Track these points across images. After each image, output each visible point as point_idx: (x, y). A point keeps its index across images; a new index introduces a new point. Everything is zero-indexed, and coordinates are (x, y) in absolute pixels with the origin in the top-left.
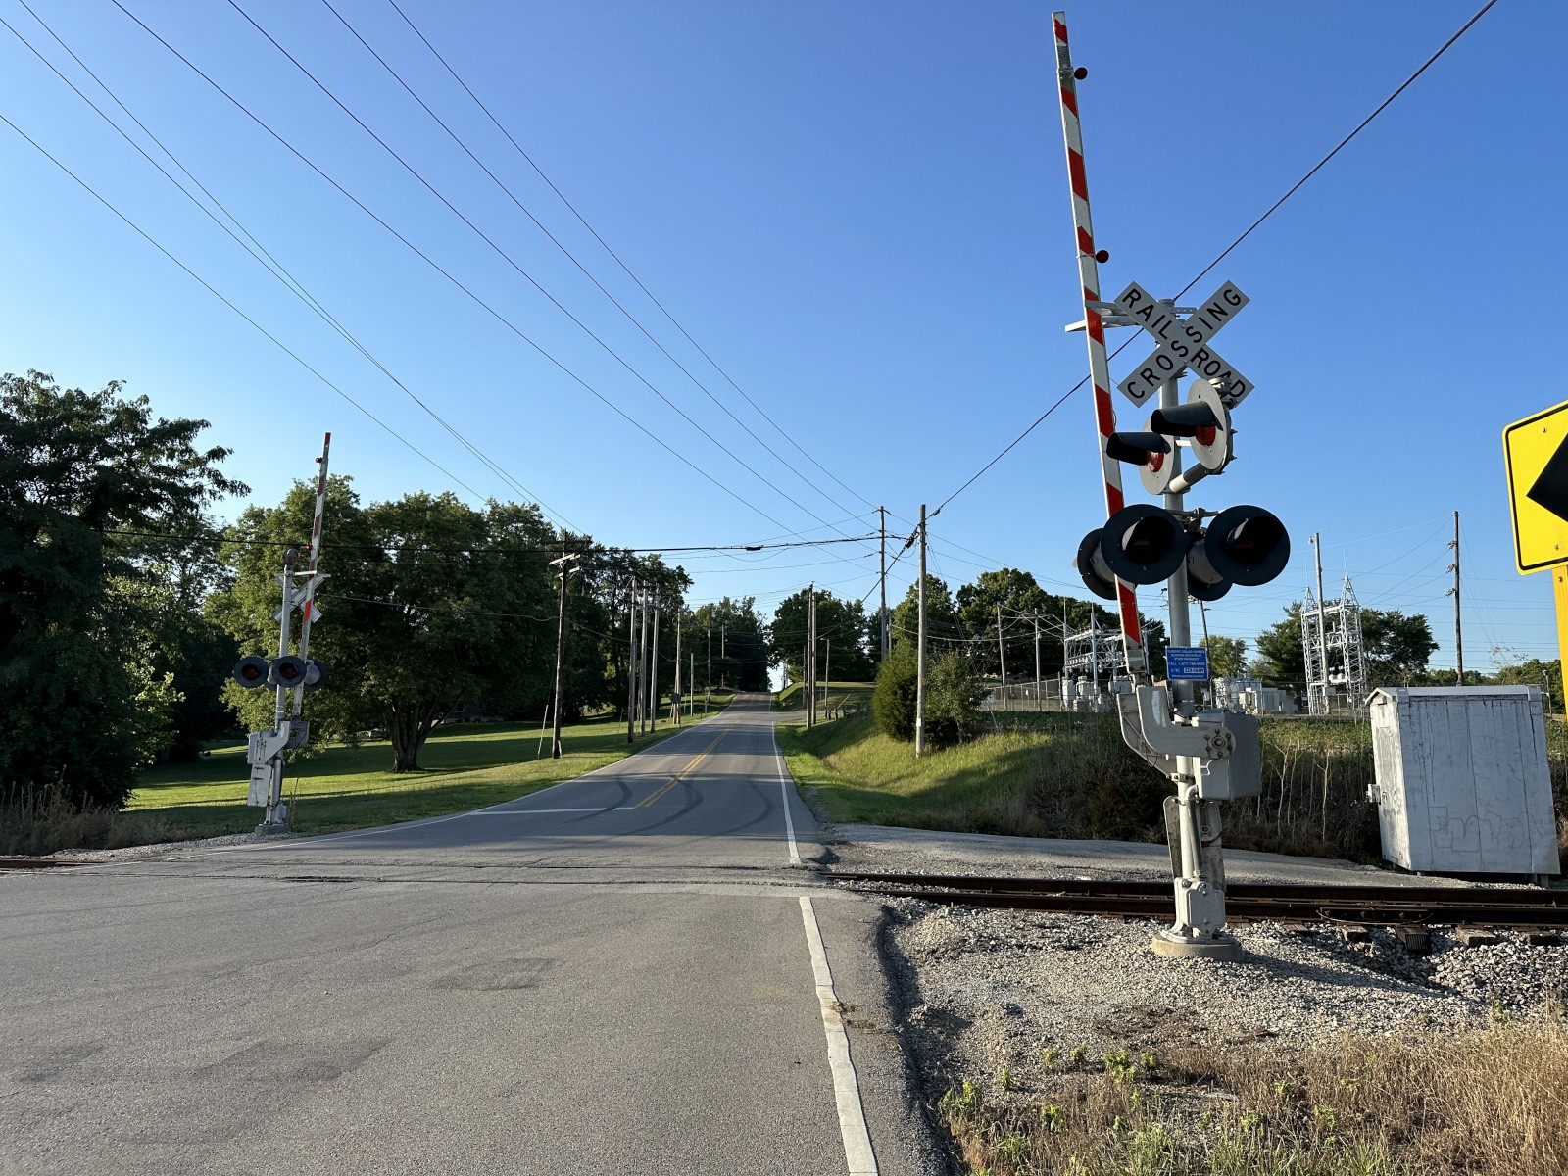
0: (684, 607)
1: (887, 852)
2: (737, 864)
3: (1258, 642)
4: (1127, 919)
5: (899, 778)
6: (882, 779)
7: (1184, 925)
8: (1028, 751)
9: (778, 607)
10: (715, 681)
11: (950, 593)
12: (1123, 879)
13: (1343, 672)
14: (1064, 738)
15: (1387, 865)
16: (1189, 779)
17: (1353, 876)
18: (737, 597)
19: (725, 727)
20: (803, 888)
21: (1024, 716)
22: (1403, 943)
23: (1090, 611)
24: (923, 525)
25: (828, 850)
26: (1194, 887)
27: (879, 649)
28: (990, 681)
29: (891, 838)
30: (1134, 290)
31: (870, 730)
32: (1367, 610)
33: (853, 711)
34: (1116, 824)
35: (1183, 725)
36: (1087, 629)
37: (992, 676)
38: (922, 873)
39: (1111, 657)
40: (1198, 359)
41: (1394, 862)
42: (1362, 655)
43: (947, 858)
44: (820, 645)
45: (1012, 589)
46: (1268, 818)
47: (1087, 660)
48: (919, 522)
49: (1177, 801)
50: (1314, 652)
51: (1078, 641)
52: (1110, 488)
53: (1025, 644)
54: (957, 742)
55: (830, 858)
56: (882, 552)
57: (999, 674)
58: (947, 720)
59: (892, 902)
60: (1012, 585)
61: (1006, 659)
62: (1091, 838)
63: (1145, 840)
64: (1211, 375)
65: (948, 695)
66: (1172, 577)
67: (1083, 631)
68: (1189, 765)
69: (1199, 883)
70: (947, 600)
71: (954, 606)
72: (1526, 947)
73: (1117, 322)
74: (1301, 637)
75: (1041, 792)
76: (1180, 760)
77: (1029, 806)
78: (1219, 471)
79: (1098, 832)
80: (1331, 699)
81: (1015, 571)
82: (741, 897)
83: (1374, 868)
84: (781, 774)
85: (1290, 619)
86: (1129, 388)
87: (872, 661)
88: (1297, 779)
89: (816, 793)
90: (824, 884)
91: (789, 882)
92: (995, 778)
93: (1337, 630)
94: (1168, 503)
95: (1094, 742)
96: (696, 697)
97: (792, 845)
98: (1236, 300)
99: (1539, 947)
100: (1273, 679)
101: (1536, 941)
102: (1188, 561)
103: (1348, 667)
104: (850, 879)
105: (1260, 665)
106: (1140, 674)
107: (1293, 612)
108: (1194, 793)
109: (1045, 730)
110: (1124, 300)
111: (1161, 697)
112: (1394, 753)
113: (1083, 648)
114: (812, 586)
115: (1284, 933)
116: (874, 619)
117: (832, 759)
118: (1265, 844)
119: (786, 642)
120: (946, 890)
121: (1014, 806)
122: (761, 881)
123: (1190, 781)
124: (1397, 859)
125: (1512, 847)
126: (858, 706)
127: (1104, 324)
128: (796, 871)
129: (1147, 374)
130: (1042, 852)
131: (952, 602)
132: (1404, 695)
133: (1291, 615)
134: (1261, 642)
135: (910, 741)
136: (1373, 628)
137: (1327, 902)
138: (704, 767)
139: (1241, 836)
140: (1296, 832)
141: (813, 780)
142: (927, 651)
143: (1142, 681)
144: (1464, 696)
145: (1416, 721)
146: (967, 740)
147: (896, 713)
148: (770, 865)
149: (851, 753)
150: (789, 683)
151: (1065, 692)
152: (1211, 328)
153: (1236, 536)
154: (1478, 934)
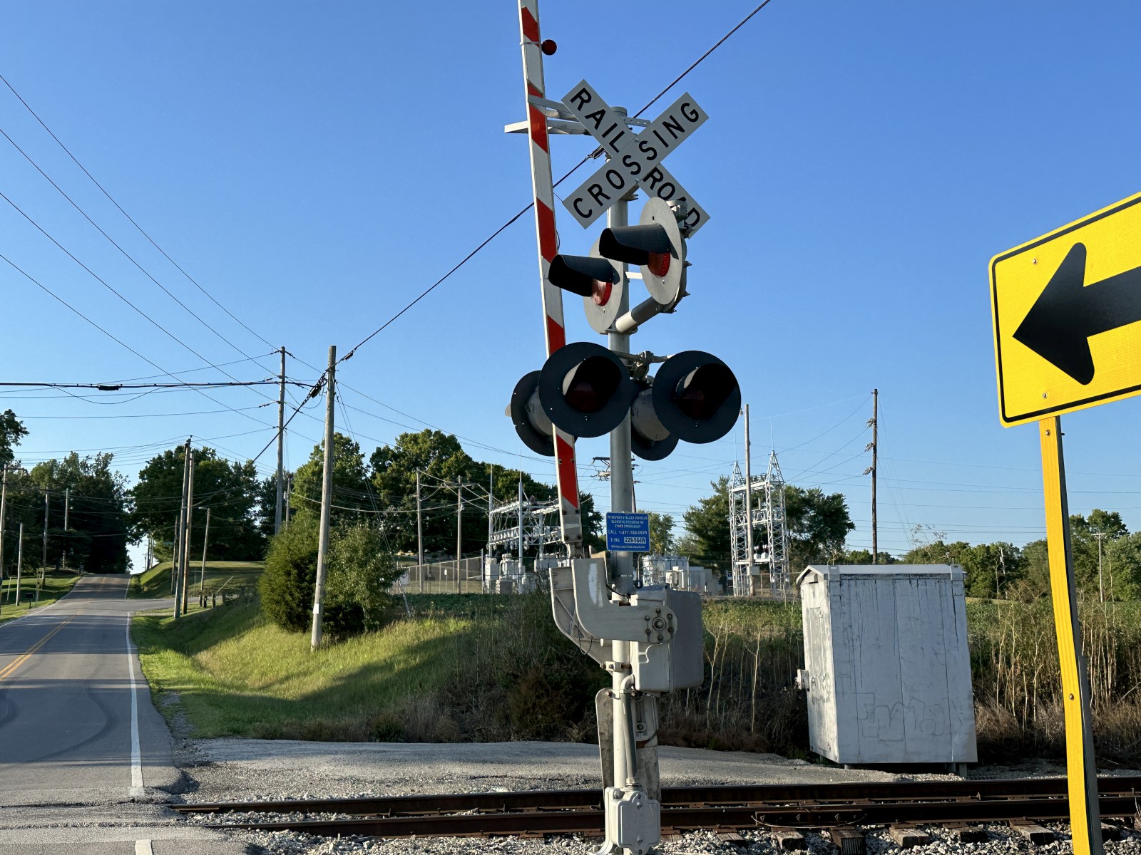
0: (14, 463)
1: (265, 772)
2: (56, 799)
3: (686, 518)
4: (547, 838)
5: (287, 678)
6: (266, 680)
7: (615, 846)
8: (443, 640)
9: (143, 466)
10: (53, 559)
11: (363, 456)
12: (543, 788)
13: (767, 551)
14: (484, 625)
15: (815, 758)
16: (625, 668)
17: (783, 771)
18: (89, 454)
19: (61, 618)
20: (143, 829)
21: (442, 600)
22: (838, 848)
23: (518, 480)
24: (332, 370)
25: (184, 774)
26: (627, 798)
27: (273, 521)
28: (403, 559)
29: (270, 755)
30: (584, 90)
31: (255, 619)
32: (790, 488)
33: (235, 596)
34: (538, 722)
35: (621, 604)
36: (514, 501)
37: (407, 554)
38: (305, 797)
39: (538, 532)
40: (651, 180)
41: (822, 754)
42: (784, 533)
43: (338, 775)
44: (197, 516)
45: (434, 454)
46: (697, 709)
47: (512, 535)
48: (327, 367)
49: (611, 695)
50: (739, 529)
51: (504, 514)
52: (551, 323)
53: (445, 518)
54: (362, 631)
55: (187, 784)
56: (282, 403)
57: (415, 551)
58: (351, 605)
59: (262, 839)
60: (434, 448)
61: (424, 534)
62: (509, 740)
63: (567, 739)
64: (666, 199)
65: (353, 575)
66: (615, 431)
67: (509, 503)
68: (626, 652)
69: (632, 793)
70: (359, 463)
71: (366, 471)
72: (957, 845)
73: (564, 128)
74: (728, 513)
75: (456, 687)
76: (616, 645)
77: (442, 704)
78: (669, 309)
79: (517, 732)
80: (756, 578)
81: (437, 433)
82: (53, 845)
83: (802, 762)
84: (132, 677)
85: (717, 494)
86: (575, 204)
87: (264, 536)
88: (727, 664)
89: (177, 701)
90: (172, 821)
91: (124, 821)
92: (403, 673)
93: (763, 507)
94: (614, 344)
95: (517, 627)
96: (25, 581)
97: (136, 771)
98: (693, 117)
99: (968, 845)
100: (699, 558)
101: (966, 838)
102: (632, 414)
103: (772, 546)
104: (209, 812)
105: (686, 544)
106: (575, 544)
107: (720, 487)
108: (630, 685)
109: (464, 615)
110: (573, 100)
111: (598, 570)
112: (824, 635)
113: (508, 522)
114: (189, 441)
115: (718, 844)
116: (269, 485)
117: (203, 656)
118: (694, 739)
119: (152, 511)
120: (333, 817)
121: (423, 706)
122: (86, 821)
123: (626, 670)
124: (824, 751)
125: (934, 734)
126: (242, 590)
127: (549, 128)
128: (136, 806)
129: (596, 191)
130: (454, 760)
131: (364, 466)
132: (835, 573)
133: (718, 491)
134: (688, 519)
135: (304, 632)
136: (796, 506)
137: (759, 804)
138: (27, 671)
139: (670, 731)
140: (725, 724)
141: (175, 684)
142: (331, 523)
143: (578, 552)
144: (892, 575)
145: (846, 601)
146: (373, 629)
147: (288, 598)
148: (101, 799)
149: (228, 649)
150: (155, 562)
151: (488, 572)
152: (667, 145)
153: (687, 384)
154: (912, 833)
